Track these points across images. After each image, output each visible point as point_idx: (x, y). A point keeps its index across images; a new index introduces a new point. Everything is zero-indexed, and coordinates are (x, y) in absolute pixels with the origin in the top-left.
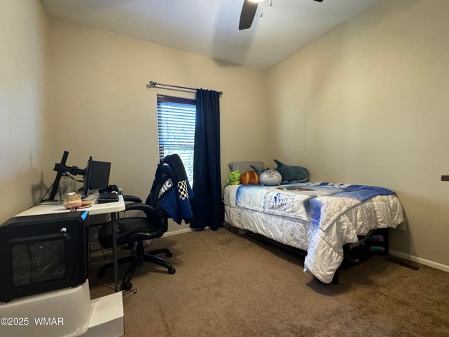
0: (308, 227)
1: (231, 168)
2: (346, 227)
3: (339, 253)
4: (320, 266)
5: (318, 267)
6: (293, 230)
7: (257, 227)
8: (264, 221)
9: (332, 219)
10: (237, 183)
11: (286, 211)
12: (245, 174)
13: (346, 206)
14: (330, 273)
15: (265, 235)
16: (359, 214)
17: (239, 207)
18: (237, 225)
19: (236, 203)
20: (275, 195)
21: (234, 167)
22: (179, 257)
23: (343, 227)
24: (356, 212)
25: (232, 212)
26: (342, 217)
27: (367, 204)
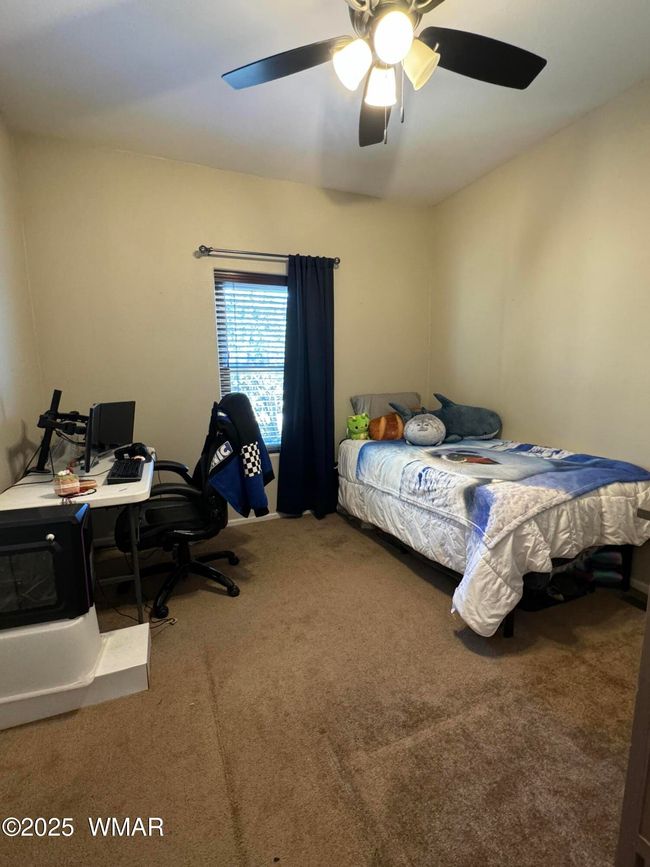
0: (469, 536)
1: (355, 405)
2: (530, 545)
3: (513, 589)
4: (477, 608)
5: (472, 608)
6: (444, 537)
7: (388, 522)
8: (400, 515)
9: (506, 528)
10: (362, 436)
11: (436, 502)
12: (378, 421)
13: (538, 506)
14: (491, 621)
15: (399, 537)
16: (563, 520)
17: (362, 483)
18: (357, 513)
19: (357, 475)
20: (420, 470)
21: (360, 405)
22: (249, 567)
23: (527, 544)
24: (559, 517)
25: (350, 490)
26: (527, 526)
27: (586, 501)
